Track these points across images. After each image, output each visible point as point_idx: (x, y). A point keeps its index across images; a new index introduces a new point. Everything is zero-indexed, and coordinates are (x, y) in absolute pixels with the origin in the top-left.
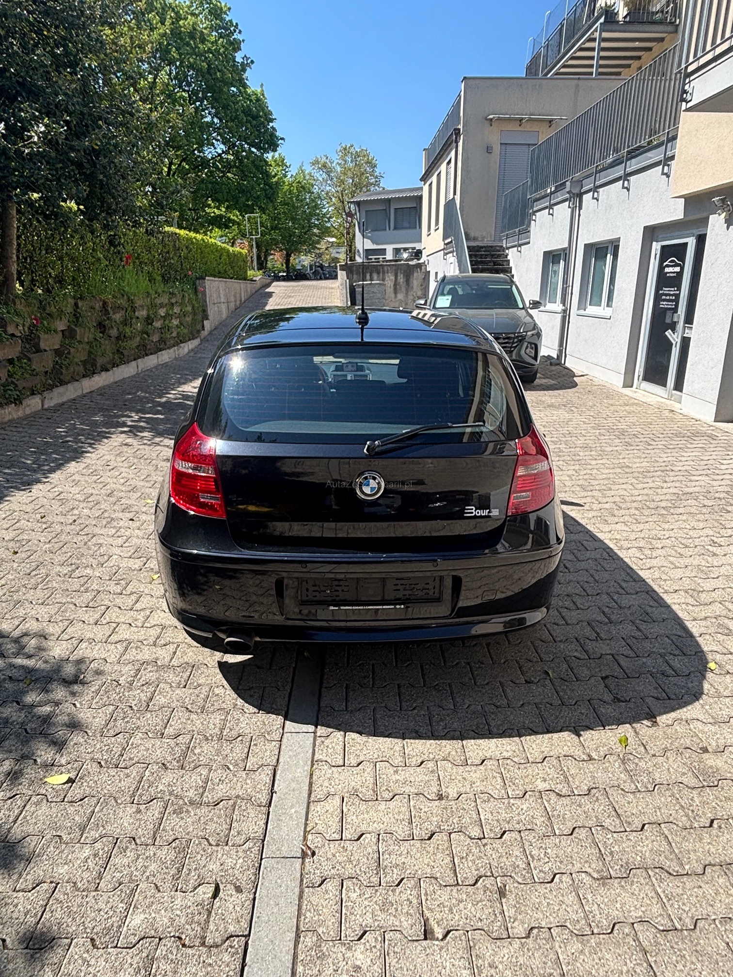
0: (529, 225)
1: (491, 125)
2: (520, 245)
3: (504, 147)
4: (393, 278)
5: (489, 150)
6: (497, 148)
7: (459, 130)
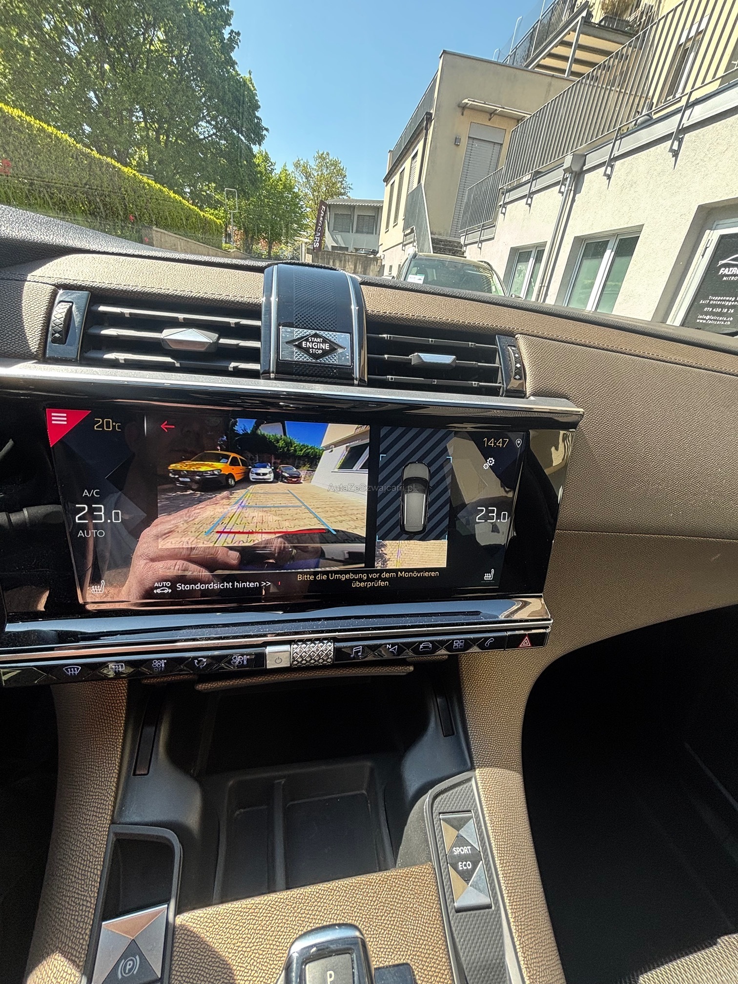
0: (495, 219)
1: (463, 114)
2: (481, 242)
3: (471, 140)
4: (352, 267)
5: (457, 142)
6: (464, 141)
7: (431, 114)
